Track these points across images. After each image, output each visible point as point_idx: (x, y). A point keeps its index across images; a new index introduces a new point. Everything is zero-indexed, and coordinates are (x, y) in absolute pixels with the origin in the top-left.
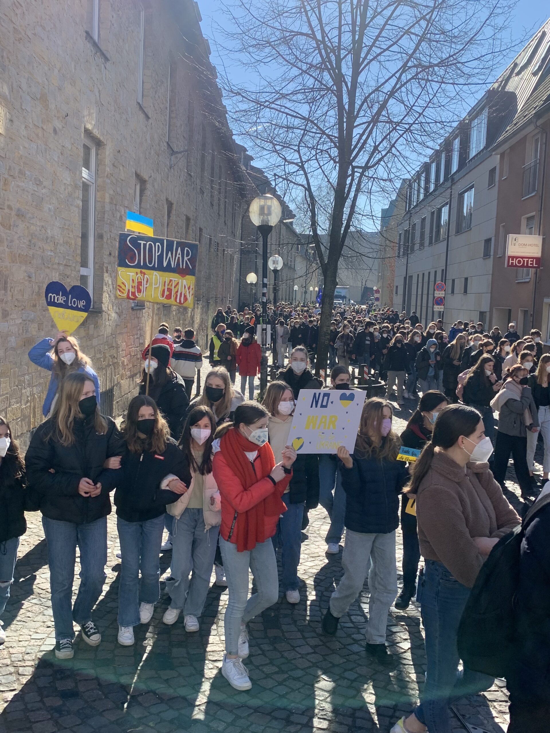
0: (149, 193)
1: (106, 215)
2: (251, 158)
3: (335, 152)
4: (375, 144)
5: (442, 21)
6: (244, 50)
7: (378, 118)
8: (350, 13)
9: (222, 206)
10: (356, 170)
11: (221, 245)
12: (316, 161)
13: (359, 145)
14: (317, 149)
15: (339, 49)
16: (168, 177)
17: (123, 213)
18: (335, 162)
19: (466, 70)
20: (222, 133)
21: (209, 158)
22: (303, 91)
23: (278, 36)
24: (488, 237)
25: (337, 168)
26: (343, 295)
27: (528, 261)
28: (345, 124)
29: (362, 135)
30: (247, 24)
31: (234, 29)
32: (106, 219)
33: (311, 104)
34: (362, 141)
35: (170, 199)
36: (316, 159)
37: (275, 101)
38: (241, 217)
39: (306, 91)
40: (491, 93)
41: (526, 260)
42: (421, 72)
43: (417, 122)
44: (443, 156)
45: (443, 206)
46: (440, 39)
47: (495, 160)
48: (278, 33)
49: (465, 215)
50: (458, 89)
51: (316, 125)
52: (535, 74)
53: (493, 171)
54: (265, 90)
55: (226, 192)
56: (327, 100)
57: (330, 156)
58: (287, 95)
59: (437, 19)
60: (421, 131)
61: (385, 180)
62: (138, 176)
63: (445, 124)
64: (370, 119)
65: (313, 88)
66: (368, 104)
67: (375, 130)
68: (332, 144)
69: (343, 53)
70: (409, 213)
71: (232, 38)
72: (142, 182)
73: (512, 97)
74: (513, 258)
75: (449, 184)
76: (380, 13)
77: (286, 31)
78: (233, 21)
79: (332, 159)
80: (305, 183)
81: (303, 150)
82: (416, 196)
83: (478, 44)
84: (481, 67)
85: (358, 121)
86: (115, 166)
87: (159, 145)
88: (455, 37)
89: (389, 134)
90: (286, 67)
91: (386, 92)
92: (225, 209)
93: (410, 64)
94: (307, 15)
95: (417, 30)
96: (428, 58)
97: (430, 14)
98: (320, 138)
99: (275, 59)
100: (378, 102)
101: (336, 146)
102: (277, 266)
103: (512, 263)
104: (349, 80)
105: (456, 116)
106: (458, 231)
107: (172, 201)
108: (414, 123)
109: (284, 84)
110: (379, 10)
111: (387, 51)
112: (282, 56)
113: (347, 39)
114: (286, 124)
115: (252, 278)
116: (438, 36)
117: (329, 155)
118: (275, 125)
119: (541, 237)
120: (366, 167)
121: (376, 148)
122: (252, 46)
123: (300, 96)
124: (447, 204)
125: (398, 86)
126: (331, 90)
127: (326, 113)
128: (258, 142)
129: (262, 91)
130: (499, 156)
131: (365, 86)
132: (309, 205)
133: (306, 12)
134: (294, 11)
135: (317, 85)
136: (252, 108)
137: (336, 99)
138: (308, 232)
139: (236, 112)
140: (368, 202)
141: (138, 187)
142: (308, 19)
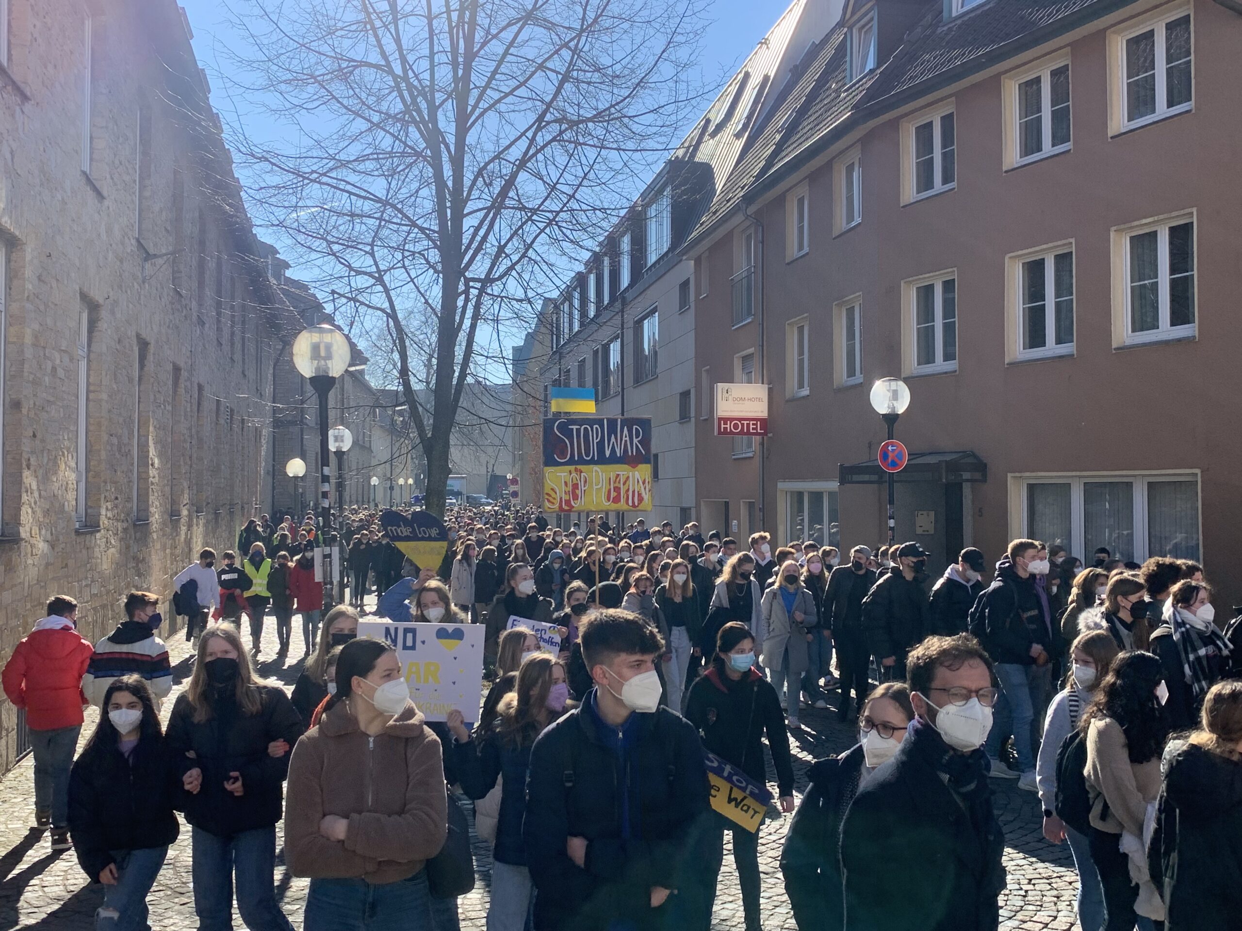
0: (105, 325)
1: (26, 366)
2: (287, 266)
3: (434, 256)
4: (500, 243)
5: (595, 52)
6: (272, 88)
7: (503, 201)
8: (448, 35)
9: (238, 346)
10: (471, 284)
11: (238, 412)
12: (403, 270)
13: (475, 245)
14: (404, 250)
15: (433, 91)
16: (140, 299)
17: (58, 362)
18: (436, 271)
19: (636, 128)
20: (237, 223)
21: (211, 264)
22: (375, 156)
23: (329, 68)
24: (685, 389)
25: (441, 281)
26: (456, 490)
27: (748, 425)
28: (449, 211)
29: (477, 229)
30: (274, 46)
31: (251, 53)
32: (26, 374)
33: (390, 178)
34: (478, 238)
35: (144, 336)
36: (404, 267)
37: (328, 172)
38: (272, 363)
39: (381, 156)
40: (674, 166)
41: (745, 422)
42: (566, 130)
43: (565, 209)
44: (606, 261)
45: (611, 341)
46: (593, 80)
47: (687, 268)
48: (327, 62)
49: (647, 353)
50: (625, 158)
51: (400, 211)
52: (738, 136)
53: (685, 285)
54: (310, 154)
55: (244, 322)
56: (417, 172)
57: (428, 262)
58: (348, 162)
59: (586, 49)
60: (571, 222)
61: (521, 301)
62: (84, 297)
63: (608, 212)
64: (489, 204)
65: (391, 152)
66: (484, 180)
67: (498, 220)
68: (430, 243)
69: (439, 97)
70: (559, 353)
71: (249, 68)
72: (93, 307)
73: (706, 171)
74: (726, 420)
75: (618, 305)
76: (495, 36)
77: (342, 59)
78: (251, 40)
79: (431, 267)
80: (386, 305)
81: (380, 253)
82: (567, 325)
83: (653, 89)
84: (660, 123)
85: (470, 207)
86: (43, 281)
87: (123, 244)
88: (618, 76)
89: (521, 227)
90: (347, 117)
91: (513, 161)
92: (243, 351)
93: (548, 117)
94: (376, 36)
95: (556, 63)
96: (576, 107)
97: (576, 41)
98: (409, 233)
99: (325, 103)
100: (501, 177)
101: (436, 246)
102: (341, 444)
103: (725, 429)
104: (451, 139)
105: (625, 200)
106: (638, 380)
107: (148, 339)
108: (561, 210)
109: (342, 145)
110: (494, 31)
111: (511, 97)
112: (337, 99)
113: (444, 75)
114: (349, 209)
115: (296, 467)
116: (589, 75)
117: (427, 260)
118: (330, 211)
119: (766, 386)
120: (488, 281)
121: (501, 249)
122: (285, 82)
123: (370, 165)
124: (616, 338)
125: (531, 152)
126: (423, 157)
127: (417, 192)
128: (301, 238)
129: (304, 155)
130: (692, 262)
131: (478, 151)
132: (394, 341)
133: (374, 29)
134: (354, 27)
135: (398, 147)
136: (289, 183)
137: (430, 169)
138: (395, 386)
139: (261, 188)
140: (495, 335)
141: (85, 316)
142: (379, 41)
